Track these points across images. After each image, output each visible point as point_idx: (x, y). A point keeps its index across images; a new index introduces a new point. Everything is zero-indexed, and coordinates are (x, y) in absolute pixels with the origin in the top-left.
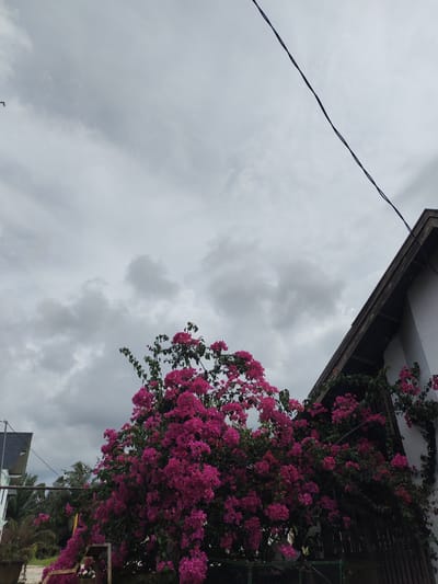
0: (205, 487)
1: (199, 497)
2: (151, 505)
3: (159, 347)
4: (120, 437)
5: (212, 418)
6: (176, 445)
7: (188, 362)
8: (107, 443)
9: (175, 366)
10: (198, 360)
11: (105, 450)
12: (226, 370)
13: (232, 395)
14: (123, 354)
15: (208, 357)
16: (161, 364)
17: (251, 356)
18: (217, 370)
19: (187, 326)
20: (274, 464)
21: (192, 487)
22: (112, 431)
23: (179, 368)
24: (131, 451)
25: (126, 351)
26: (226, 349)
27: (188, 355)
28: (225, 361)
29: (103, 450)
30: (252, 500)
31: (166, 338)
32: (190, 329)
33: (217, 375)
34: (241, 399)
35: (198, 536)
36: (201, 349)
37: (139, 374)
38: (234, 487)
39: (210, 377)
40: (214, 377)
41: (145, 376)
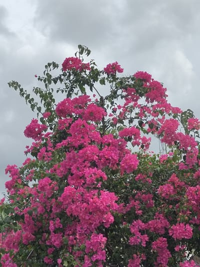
0: (103, 213)
1: (97, 222)
2: (55, 232)
3: (49, 76)
4: (22, 173)
5: (109, 145)
6: (72, 175)
7: (83, 90)
8: (11, 179)
9: (69, 95)
10: (91, 86)
11: (9, 186)
12: (124, 94)
13: (131, 121)
14: (12, 88)
15: (102, 82)
16: (54, 94)
17: (150, 76)
18: (114, 95)
19: (78, 50)
20: (179, 186)
21: (91, 213)
22: (13, 167)
23: (73, 97)
24: (34, 185)
25: (14, 85)
26: (121, 71)
27: (81, 82)
28: (122, 84)
29: (7, 186)
30: (159, 222)
31: (55, 66)
32: (81, 53)
33: (115, 100)
34: (141, 123)
35: (99, 257)
36: (95, 74)
37: (33, 107)
38: (140, 212)
39: (107, 103)
40: (112, 103)
41: (39, 109)
